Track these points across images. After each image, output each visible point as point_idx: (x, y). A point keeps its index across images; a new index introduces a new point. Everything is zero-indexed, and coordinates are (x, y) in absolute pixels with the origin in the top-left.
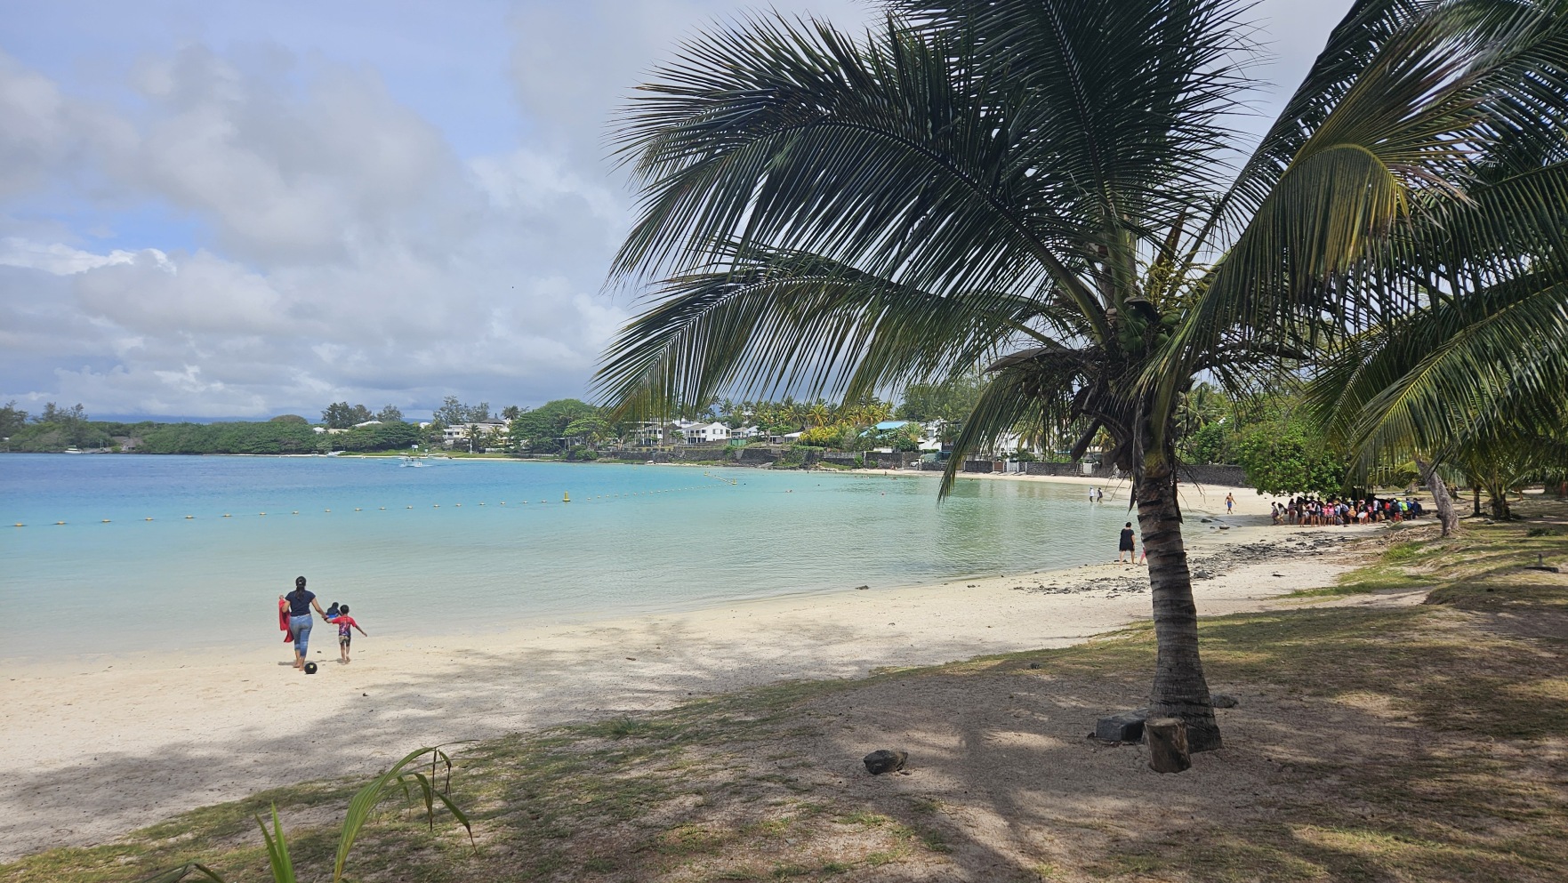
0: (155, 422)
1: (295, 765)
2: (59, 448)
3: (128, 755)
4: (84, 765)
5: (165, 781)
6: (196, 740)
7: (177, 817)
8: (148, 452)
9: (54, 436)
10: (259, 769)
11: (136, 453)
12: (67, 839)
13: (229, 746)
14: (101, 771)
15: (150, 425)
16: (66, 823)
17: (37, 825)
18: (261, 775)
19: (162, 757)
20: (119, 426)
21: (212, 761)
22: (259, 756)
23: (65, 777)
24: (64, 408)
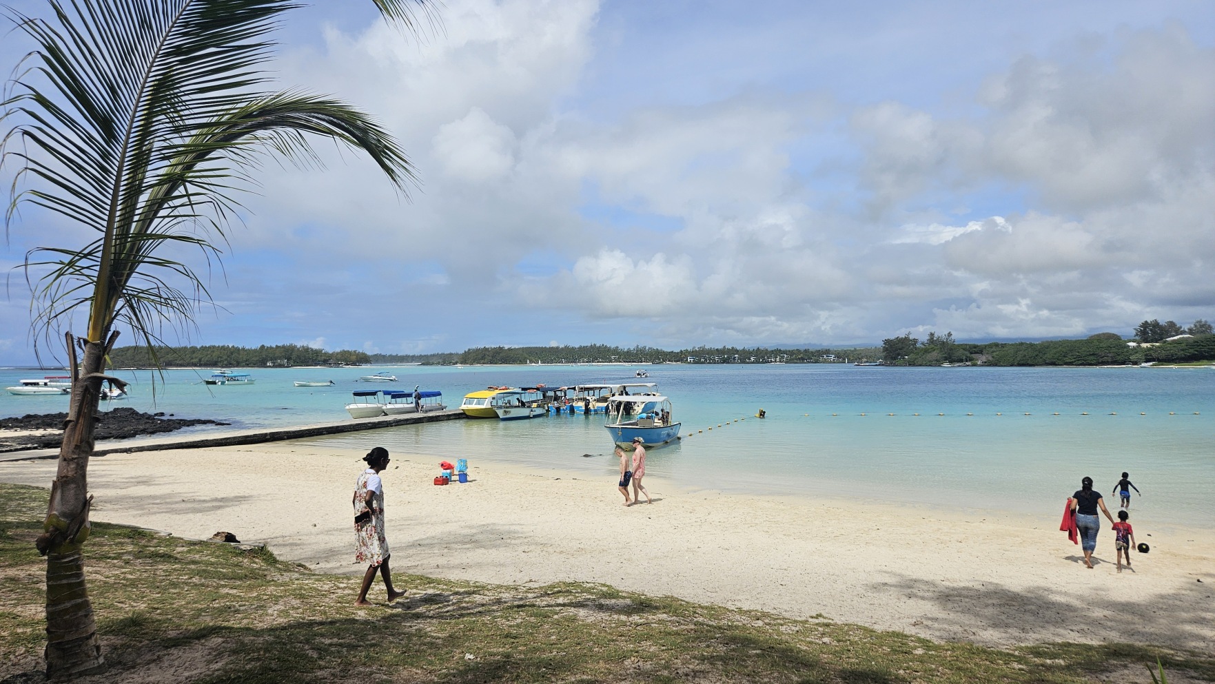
0: (1000, 343)
1: (1140, 628)
2: (937, 363)
3: (1005, 588)
4: (976, 587)
5: (1035, 614)
6: (1054, 588)
7: (1049, 644)
8: (996, 365)
9: (935, 355)
10: (1109, 624)
11: (987, 366)
12: (972, 637)
13: (1080, 598)
14: (988, 594)
15: (997, 345)
16: (970, 625)
17: (952, 623)
18: (1111, 628)
19: (1029, 595)
20: (975, 347)
21: (1069, 608)
22: (1107, 613)
23: (964, 592)
24: (940, 335)
